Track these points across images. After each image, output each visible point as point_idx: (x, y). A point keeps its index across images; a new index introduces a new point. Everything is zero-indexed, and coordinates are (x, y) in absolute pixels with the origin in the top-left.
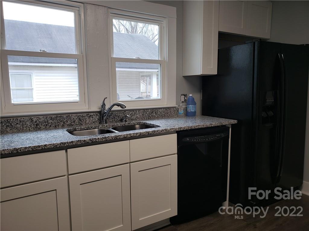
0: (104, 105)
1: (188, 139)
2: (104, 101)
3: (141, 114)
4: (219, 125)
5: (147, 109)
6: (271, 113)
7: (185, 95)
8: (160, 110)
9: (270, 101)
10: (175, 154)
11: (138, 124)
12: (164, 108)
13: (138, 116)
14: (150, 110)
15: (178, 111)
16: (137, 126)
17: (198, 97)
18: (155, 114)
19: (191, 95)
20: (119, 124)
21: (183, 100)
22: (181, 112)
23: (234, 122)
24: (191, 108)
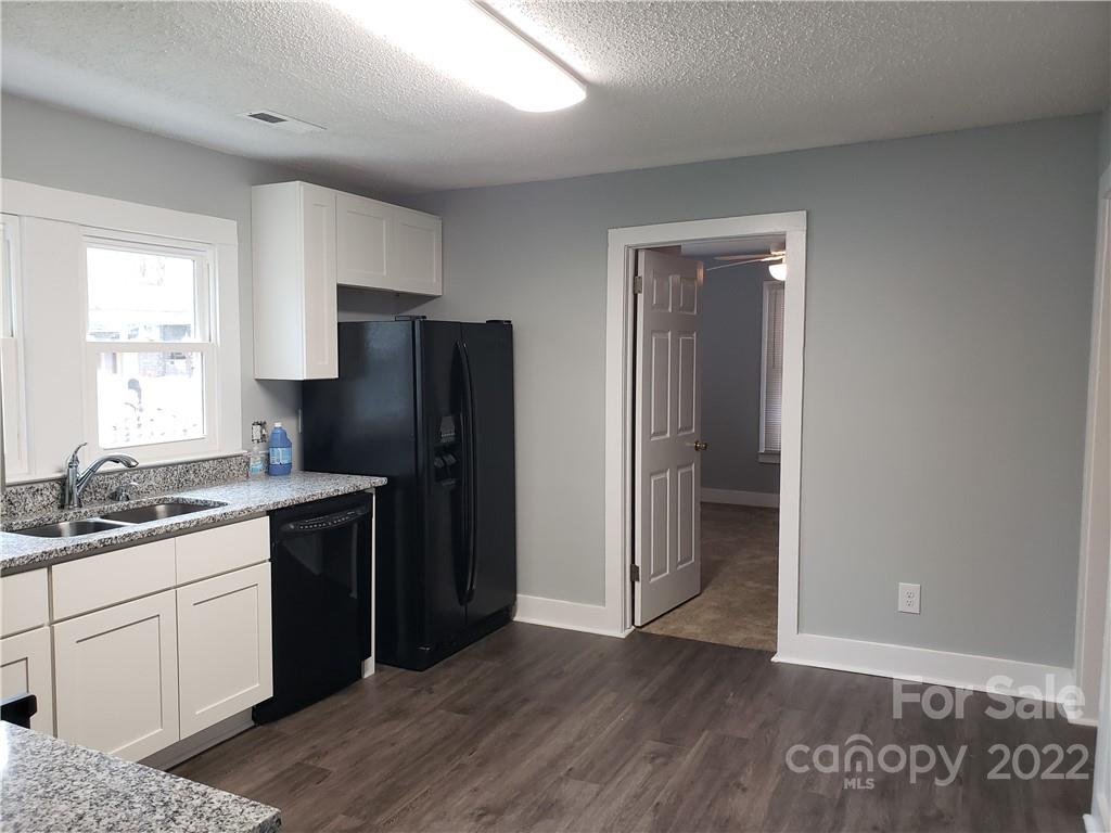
0: (75, 461)
1: (292, 527)
2: (76, 452)
3: (159, 479)
4: (351, 490)
5: (173, 465)
6: (450, 459)
7: (262, 425)
8: (206, 465)
9: (448, 434)
10: (265, 561)
11: (161, 502)
12: (214, 459)
13: (152, 482)
14: (180, 466)
15: (248, 464)
16: (161, 508)
17: (291, 427)
18: (193, 476)
19: (278, 425)
20: (115, 507)
21: (257, 435)
22: (257, 465)
23: (381, 481)
24: (281, 456)
